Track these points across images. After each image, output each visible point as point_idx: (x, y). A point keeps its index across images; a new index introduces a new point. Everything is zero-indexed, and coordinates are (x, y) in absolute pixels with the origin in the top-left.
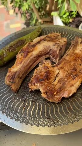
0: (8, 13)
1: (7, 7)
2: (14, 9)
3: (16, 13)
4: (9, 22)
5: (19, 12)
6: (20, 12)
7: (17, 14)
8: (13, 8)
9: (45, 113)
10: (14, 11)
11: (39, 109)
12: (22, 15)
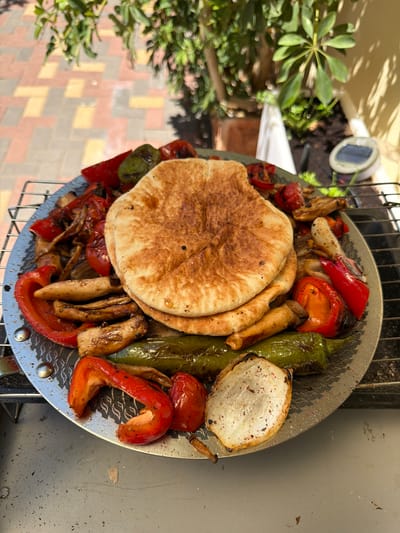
0: (130, 63)
1: (128, 47)
2: (151, 52)
3: (155, 65)
4: (129, 85)
5: (165, 64)
6: (169, 66)
7: (157, 68)
8: (148, 50)
10: (152, 58)
12: (172, 75)
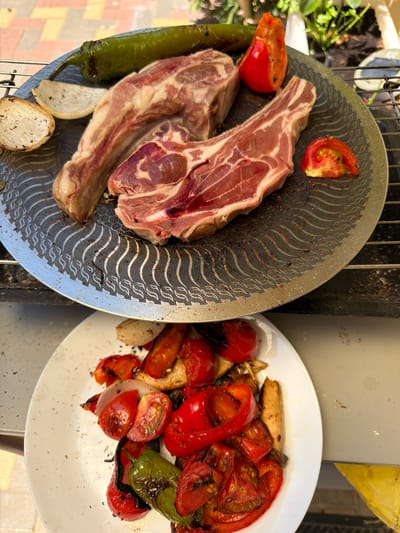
4: (152, 5)
9: (97, 254)
11: (91, 240)
